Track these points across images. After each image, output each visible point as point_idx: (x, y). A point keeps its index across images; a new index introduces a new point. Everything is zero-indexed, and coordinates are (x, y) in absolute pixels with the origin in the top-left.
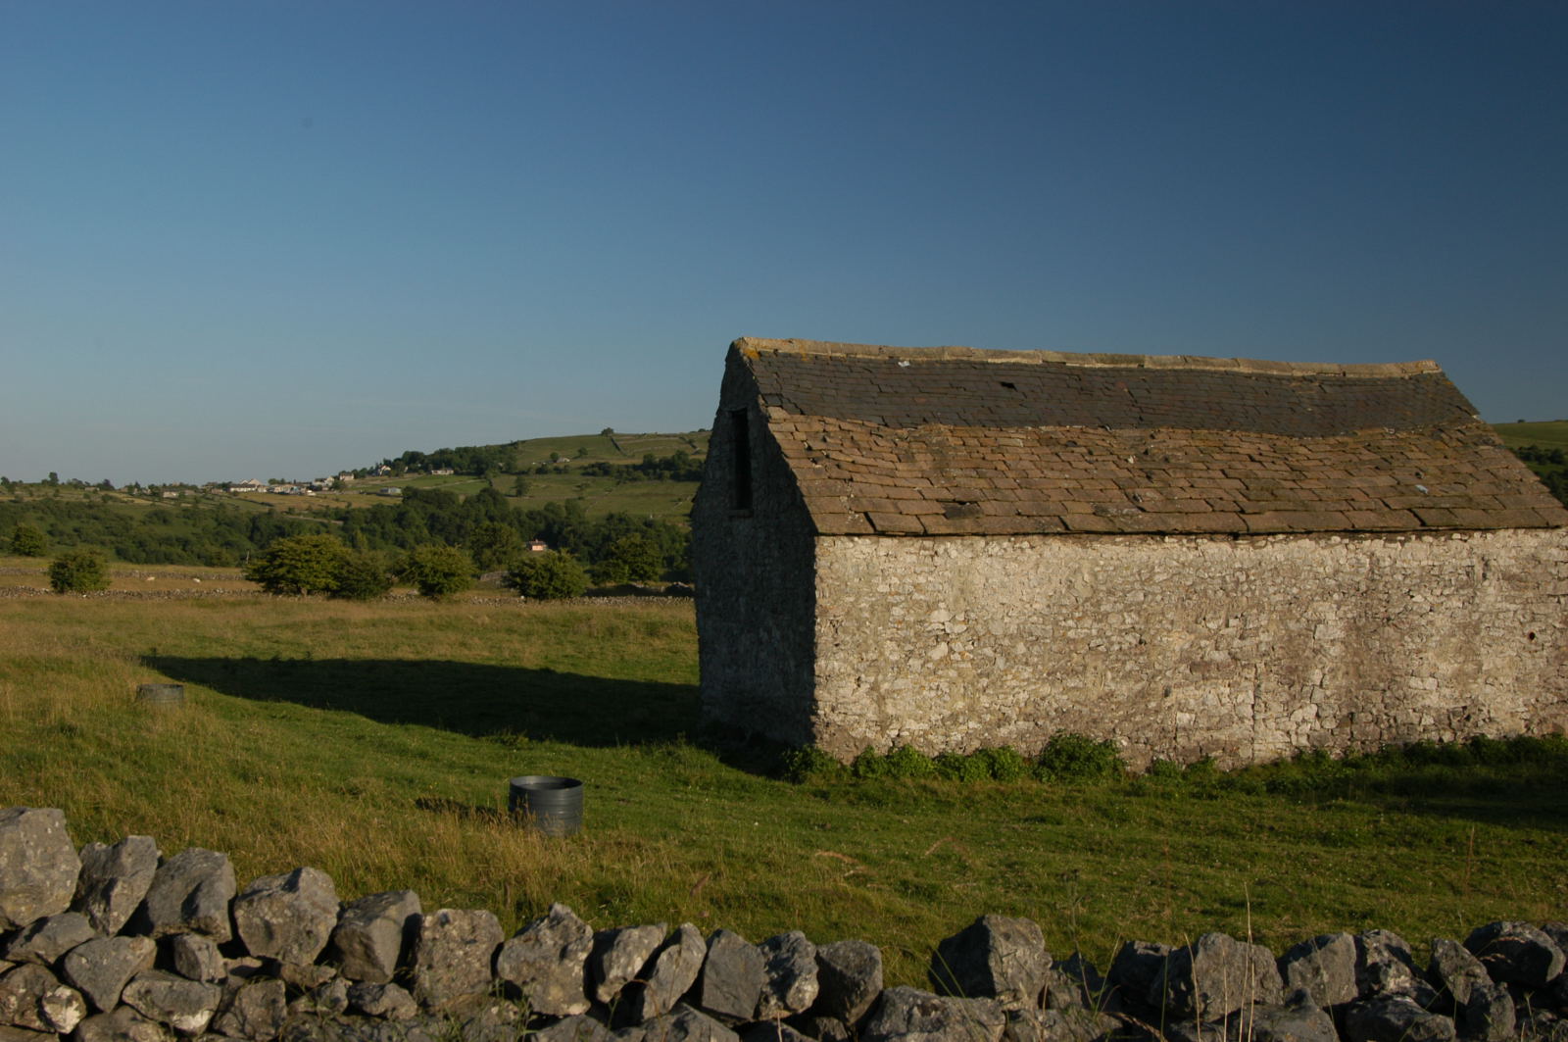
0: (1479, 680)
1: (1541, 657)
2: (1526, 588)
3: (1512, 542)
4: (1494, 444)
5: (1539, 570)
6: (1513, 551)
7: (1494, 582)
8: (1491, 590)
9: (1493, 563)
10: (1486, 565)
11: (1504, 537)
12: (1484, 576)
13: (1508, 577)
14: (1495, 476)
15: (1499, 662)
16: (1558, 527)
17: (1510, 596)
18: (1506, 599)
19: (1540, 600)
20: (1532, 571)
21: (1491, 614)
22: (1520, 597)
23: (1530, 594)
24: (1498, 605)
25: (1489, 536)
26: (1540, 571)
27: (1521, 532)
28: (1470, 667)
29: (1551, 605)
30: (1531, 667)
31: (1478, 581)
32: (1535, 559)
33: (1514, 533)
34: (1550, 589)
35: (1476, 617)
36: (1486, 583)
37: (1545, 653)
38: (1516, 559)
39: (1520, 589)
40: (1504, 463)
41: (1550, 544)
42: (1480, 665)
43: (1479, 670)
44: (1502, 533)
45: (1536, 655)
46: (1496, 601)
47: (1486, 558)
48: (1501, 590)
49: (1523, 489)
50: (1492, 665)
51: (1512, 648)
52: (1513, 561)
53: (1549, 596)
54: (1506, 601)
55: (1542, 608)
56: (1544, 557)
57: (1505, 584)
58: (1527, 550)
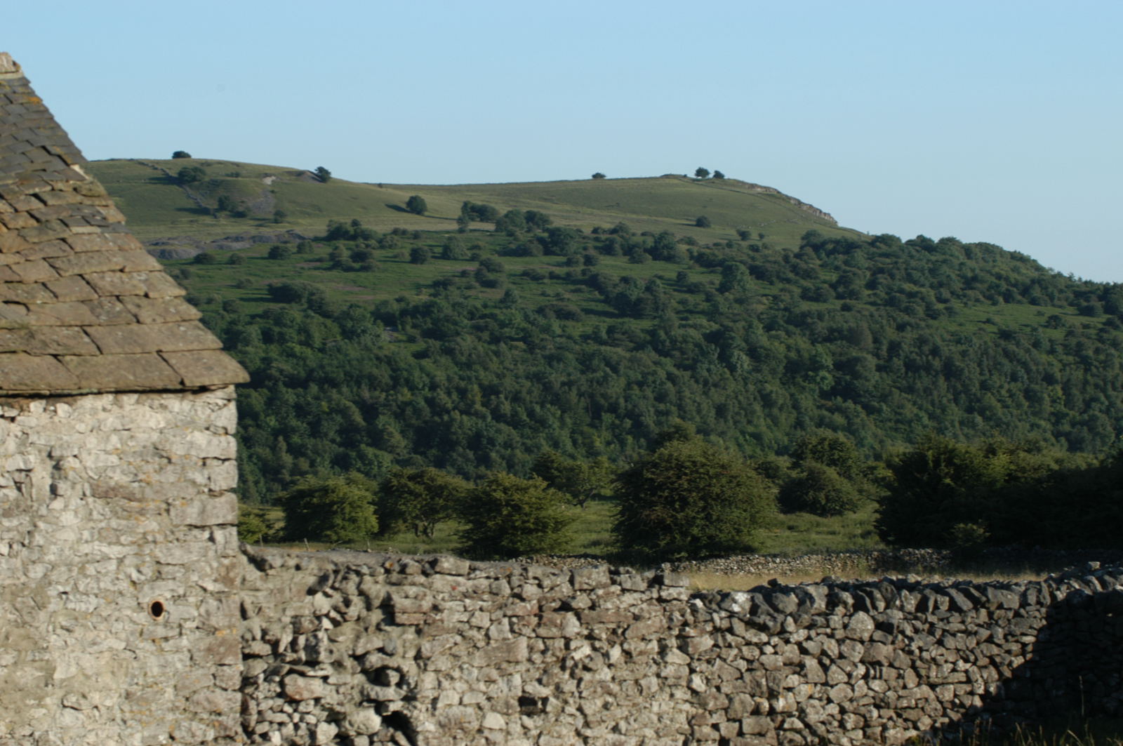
0: (48, 701)
1: (178, 651)
2: (142, 512)
3: (111, 421)
4: (104, 224)
5: (170, 476)
6: (114, 439)
7: (75, 502)
8: (68, 518)
9: (70, 463)
10: (57, 467)
11: (94, 411)
12: (54, 490)
13: (105, 493)
14: (94, 288)
15: (88, 662)
16: (203, 389)
17: (108, 528)
18: (101, 536)
19: (172, 536)
20: (155, 478)
21: (69, 566)
22: (131, 531)
23: (151, 524)
24: (85, 549)
25: (62, 408)
26: (172, 479)
27: (128, 400)
28: (28, 675)
29: (195, 547)
30: (156, 670)
31: (41, 501)
32: (159, 453)
33: (116, 402)
34: (192, 515)
35: (37, 572)
36: (57, 504)
37: (185, 642)
38: (120, 454)
39: (129, 514)
40: (118, 261)
41: (191, 424)
42: (50, 671)
43: (48, 680)
44: (88, 402)
45: (167, 646)
46: (79, 541)
47: (56, 453)
48: (89, 517)
49: (145, 315)
50: (73, 670)
51: (116, 635)
52: (114, 459)
53: (192, 527)
54: (101, 539)
55: (178, 553)
56: (177, 450)
57: (97, 506)
58: (141, 436)
